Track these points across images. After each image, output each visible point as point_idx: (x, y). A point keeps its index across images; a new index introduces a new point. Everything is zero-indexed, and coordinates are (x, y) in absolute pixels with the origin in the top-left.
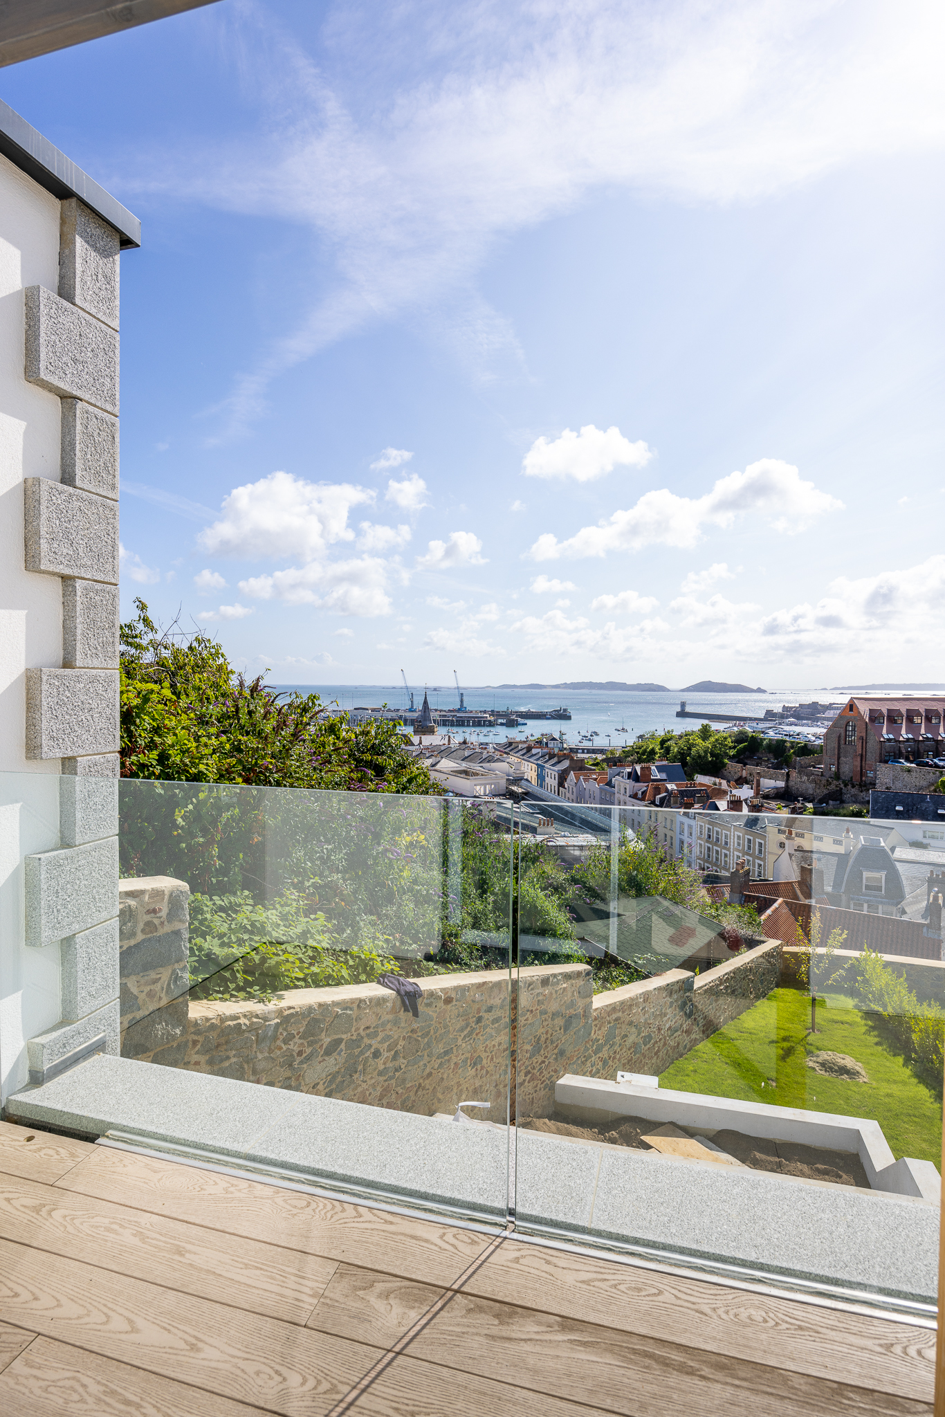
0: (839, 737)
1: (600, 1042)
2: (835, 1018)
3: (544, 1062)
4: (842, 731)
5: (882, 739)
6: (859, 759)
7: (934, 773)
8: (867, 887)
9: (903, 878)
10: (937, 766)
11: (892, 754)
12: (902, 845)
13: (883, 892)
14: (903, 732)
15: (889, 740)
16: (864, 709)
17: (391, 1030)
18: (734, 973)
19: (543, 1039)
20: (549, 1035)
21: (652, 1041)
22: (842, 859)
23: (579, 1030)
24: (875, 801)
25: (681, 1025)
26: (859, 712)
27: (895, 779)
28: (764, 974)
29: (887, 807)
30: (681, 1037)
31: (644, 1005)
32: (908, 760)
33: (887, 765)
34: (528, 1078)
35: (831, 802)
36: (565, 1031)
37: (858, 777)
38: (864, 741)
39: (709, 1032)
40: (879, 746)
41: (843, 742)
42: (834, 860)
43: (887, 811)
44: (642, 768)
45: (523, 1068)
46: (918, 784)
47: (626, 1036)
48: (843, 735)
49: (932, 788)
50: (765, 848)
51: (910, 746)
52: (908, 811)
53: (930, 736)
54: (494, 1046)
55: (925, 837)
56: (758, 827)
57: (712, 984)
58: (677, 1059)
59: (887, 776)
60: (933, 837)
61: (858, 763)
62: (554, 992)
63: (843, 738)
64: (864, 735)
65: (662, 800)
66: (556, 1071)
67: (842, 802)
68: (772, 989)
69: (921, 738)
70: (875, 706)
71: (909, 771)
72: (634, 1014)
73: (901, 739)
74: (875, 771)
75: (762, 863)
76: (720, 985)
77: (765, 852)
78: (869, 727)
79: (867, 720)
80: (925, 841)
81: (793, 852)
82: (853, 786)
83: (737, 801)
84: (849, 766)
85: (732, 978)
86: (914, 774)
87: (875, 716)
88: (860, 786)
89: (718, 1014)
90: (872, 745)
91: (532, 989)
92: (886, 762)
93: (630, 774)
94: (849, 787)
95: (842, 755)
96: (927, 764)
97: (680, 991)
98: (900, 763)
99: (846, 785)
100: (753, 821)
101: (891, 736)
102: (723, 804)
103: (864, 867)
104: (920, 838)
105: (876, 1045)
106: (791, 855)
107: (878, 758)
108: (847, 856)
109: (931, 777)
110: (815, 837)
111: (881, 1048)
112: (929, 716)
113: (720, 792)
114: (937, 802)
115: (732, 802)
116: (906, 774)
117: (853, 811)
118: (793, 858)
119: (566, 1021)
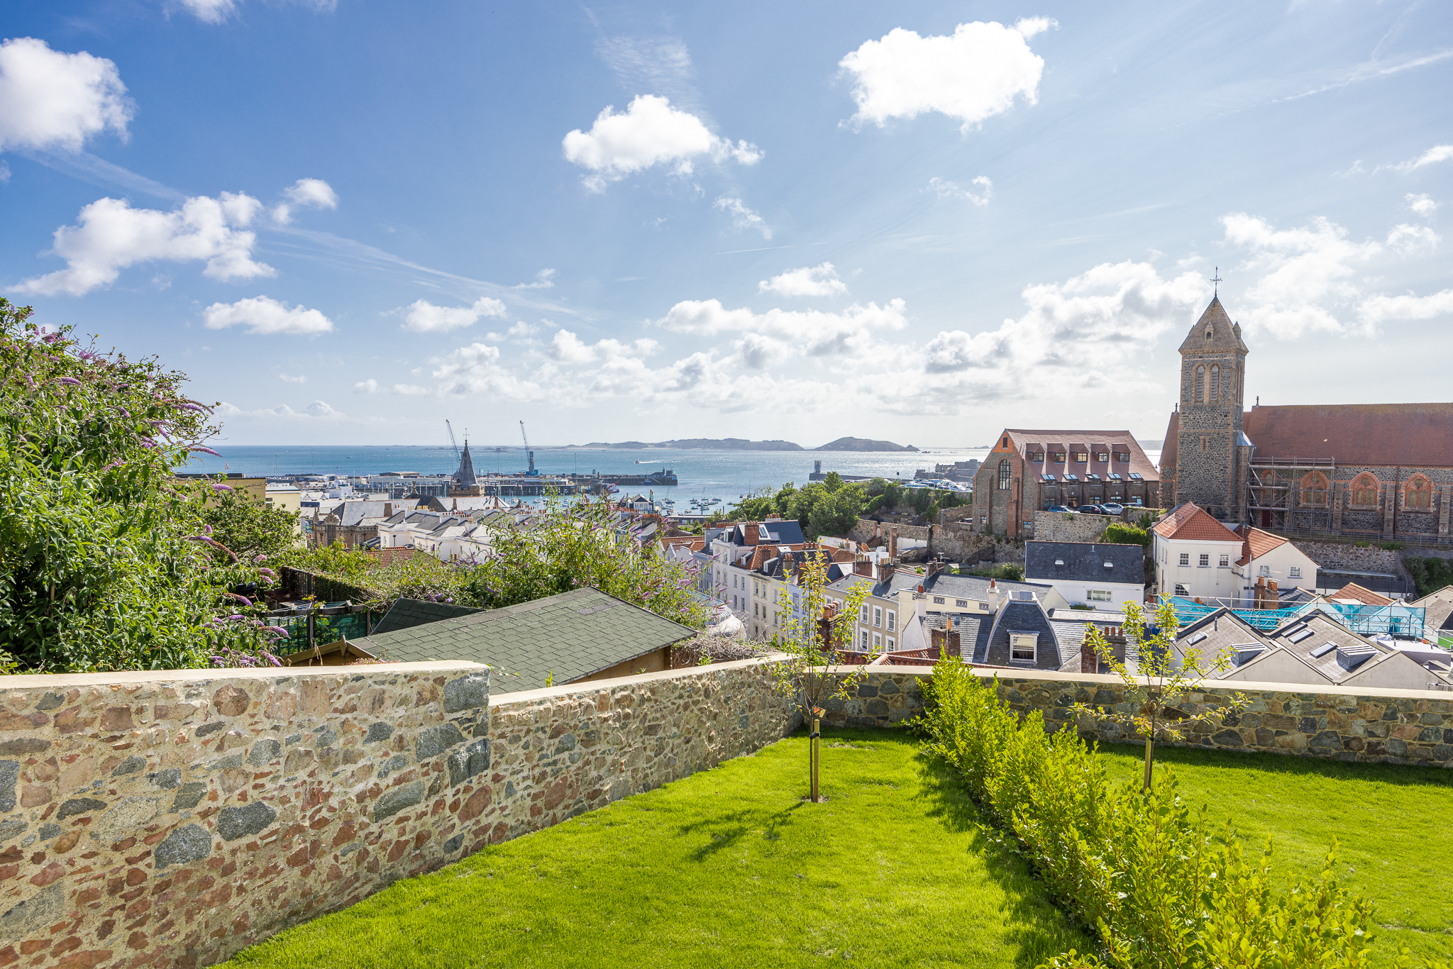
0: (992, 480)
2: (869, 775)
4: (995, 473)
5: (1041, 481)
6: (1014, 507)
7: (1100, 521)
8: (1016, 655)
9: (1059, 640)
10: (1104, 513)
11: (1051, 502)
12: (1061, 607)
13: (1035, 660)
14: (1066, 472)
15: (1049, 482)
16: (1020, 443)
18: (653, 691)
21: (274, 826)
22: (986, 620)
24: (1031, 555)
25: (433, 790)
26: (1015, 448)
27: (1056, 529)
28: (751, 708)
29: (1045, 562)
30: (429, 819)
31: (214, 719)
32: (1070, 506)
33: (1047, 513)
35: (981, 562)
37: (1014, 530)
38: (1020, 483)
39: (559, 811)
40: (1037, 490)
41: (995, 486)
42: (976, 623)
43: (1045, 567)
44: (747, 527)
46: (1082, 535)
47: (98, 805)
48: (996, 477)
49: (1099, 538)
50: (897, 620)
51: (1074, 490)
52: (1070, 565)
53: (1096, 476)
55: (1089, 598)
56: (889, 594)
57: (567, 701)
58: (413, 875)
59: (1047, 526)
60: (1099, 599)
61: (1013, 513)
63: (995, 481)
64: (1020, 476)
65: (772, 566)
67: (994, 561)
68: (775, 739)
69: (1086, 480)
70: (1033, 440)
71: (1072, 518)
72: (148, 743)
73: (1064, 480)
74: (1033, 520)
75: (893, 639)
76: (602, 706)
77: (897, 625)
78: (1026, 465)
79: (1024, 457)
80: (1090, 603)
81: (925, 615)
82: (1008, 542)
83: (864, 564)
84: (1003, 517)
85: (643, 700)
86: (1077, 523)
87: (1033, 453)
88: (1016, 540)
89: (594, 774)
90: (1030, 489)
92: (1046, 509)
93: (731, 536)
94: (1003, 543)
95: (994, 503)
96: (1093, 511)
98: (1062, 509)
99: (999, 541)
100: (883, 588)
101: (1052, 477)
102: (846, 568)
103: (1012, 628)
104: (1084, 600)
105: (928, 815)
106: (922, 619)
107: (1036, 505)
108: (992, 616)
109: (1097, 525)
110: (958, 601)
111: (936, 820)
112: (1096, 452)
113: (846, 556)
114: (1103, 553)
115: (858, 564)
116: (1068, 523)
117: (1005, 570)
118: (925, 622)
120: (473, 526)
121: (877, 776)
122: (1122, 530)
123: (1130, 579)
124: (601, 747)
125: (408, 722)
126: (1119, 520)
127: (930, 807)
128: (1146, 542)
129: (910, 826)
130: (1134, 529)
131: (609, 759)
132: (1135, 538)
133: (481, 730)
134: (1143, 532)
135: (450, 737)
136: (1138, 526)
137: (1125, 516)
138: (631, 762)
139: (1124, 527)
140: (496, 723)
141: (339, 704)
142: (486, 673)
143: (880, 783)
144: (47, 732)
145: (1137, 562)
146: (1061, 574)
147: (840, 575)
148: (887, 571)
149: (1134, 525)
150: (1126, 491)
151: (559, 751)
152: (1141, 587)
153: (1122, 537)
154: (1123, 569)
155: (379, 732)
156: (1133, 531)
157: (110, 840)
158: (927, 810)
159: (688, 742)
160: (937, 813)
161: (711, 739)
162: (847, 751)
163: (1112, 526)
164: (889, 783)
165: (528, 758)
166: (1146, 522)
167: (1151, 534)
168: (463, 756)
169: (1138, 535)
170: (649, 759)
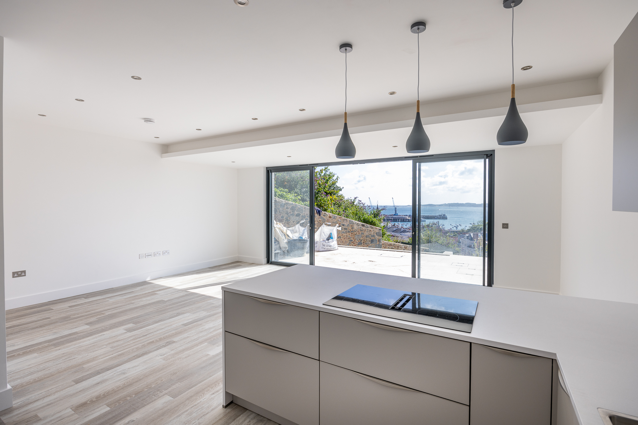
19: (362, 242)
20: (365, 241)
23: (377, 245)
31: (404, 249)
36: (371, 243)
54: (345, 236)
91: (358, 225)
119: (371, 240)
142: (428, 249)
144: (394, 247)
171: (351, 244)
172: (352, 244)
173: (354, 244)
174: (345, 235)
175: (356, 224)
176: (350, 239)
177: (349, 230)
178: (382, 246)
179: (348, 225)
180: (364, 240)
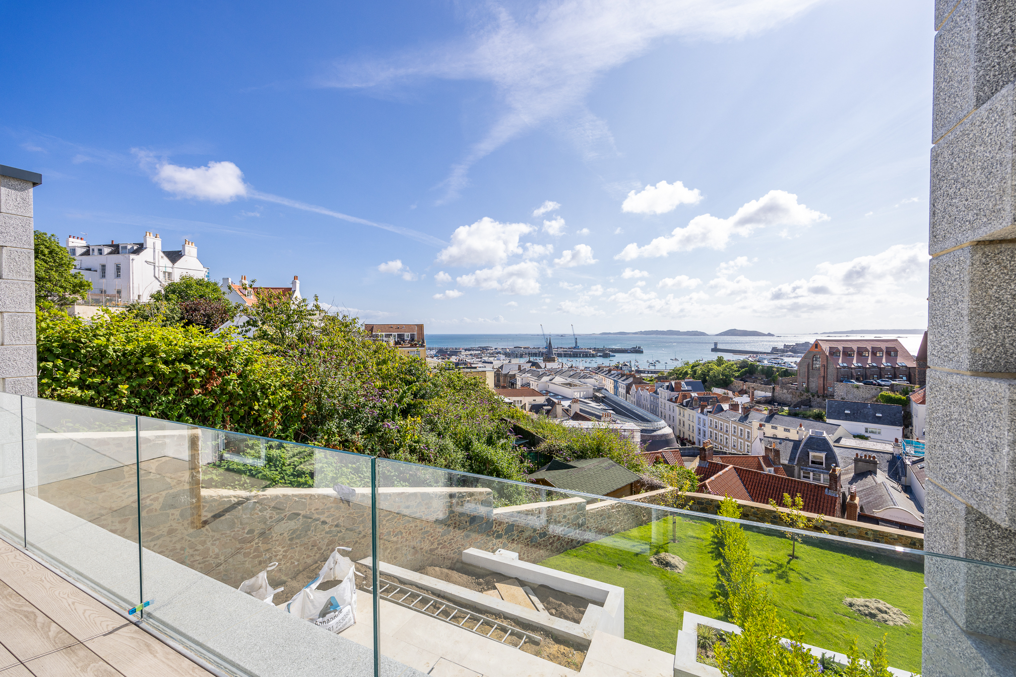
0: (808, 365)
1: (500, 532)
3: (453, 539)
4: (810, 361)
5: (838, 367)
6: (822, 379)
7: (876, 389)
8: (813, 462)
9: (838, 457)
10: (880, 385)
11: (845, 376)
12: (846, 437)
13: (824, 466)
14: (855, 362)
15: (844, 367)
16: (825, 347)
17: (334, 512)
20: (457, 525)
21: (547, 536)
22: (796, 444)
23: (483, 524)
24: (830, 407)
25: (575, 530)
26: (822, 349)
27: (847, 393)
29: (839, 411)
32: (858, 380)
33: (842, 384)
34: (440, 546)
35: (802, 407)
36: (470, 524)
37: (822, 391)
38: (825, 367)
40: (836, 371)
41: (811, 368)
42: (791, 444)
43: (838, 414)
44: (675, 383)
45: (437, 540)
46: (864, 396)
47: (524, 531)
48: (811, 363)
49: (875, 399)
50: (751, 435)
51: (860, 371)
52: (854, 414)
53: (874, 364)
54: (411, 527)
55: (866, 432)
56: (747, 421)
58: (570, 549)
59: (841, 391)
60: (872, 432)
61: (822, 382)
62: (460, 502)
63: (811, 365)
64: (826, 364)
65: (687, 403)
66: (462, 545)
67: (811, 406)
69: (868, 366)
70: (834, 345)
71: (858, 387)
73: (853, 366)
74: (834, 387)
75: (750, 444)
77: (751, 437)
78: (829, 358)
79: (828, 354)
80: (867, 435)
81: (763, 438)
82: (818, 397)
83: (735, 405)
84: (815, 384)
86: (861, 390)
87: (834, 352)
88: (823, 396)
90: (831, 370)
91: (442, 499)
92: (842, 381)
93: (668, 387)
94: (816, 397)
95: (810, 376)
96: (872, 384)
97: (573, 509)
98: (852, 382)
99: (813, 396)
100: (745, 418)
101: (845, 365)
102: (726, 406)
103: (811, 449)
104: (863, 432)
105: (708, 553)
106: (761, 440)
107: (835, 379)
108: (800, 441)
109: (874, 392)
110: (785, 429)
111: (710, 555)
112: (874, 352)
113: (726, 399)
114: (876, 408)
115: (732, 405)
116: (855, 390)
117: (815, 413)
118: (762, 441)
119: (471, 518)
120: (553, 377)
121: (697, 536)
122: (889, 396)
123: (893, 423)
124: (612, 519)
125: (570, 515)
126: (888, 390)
127: (710, 550)
128: (906, 404)
129: (700, 556)
130: (898, 396)
131: (614, 522)
132: (898, 401)
133: (584, 515)
134: (903, 398)
135: (578, 517)
136: (901, 394)
137: (892, 388)
138: (620, 523)
139: (892, 395)
140: (587, 514)
141: (558, 511)
142: (584, 501)
143: (697, 538)
145: (898, 415)
146: (847, 418)
147: (722, 410)
148: (747, 410)
149: (898, 394)
150: (895, 373)
151: (602, 520)
152: (901, 428)
153: (889, 400)
154: (889, 418)
155: (565, 517)
156: (896, 396)
157: (525, 537)
158: (709, 551)
159: (637, 517)
160: (711, 552)
161: (644, 516)
162: (690, 524)
163: (883, 393)
164: (700, 539)
165: (595, 522)
166: (906, 392)
167: (909, 400)
168: (581, 522)
169: (900, 399)
170: (625, 522)
171: (425, 540)
172: (428, 539)
173: (432, 537)
174: (411, 525)
175: (436, 497)
176: (423, 531)
177: (422, 514)
178: (494, 522)
179: (418, 503)
180: (455, 524)
